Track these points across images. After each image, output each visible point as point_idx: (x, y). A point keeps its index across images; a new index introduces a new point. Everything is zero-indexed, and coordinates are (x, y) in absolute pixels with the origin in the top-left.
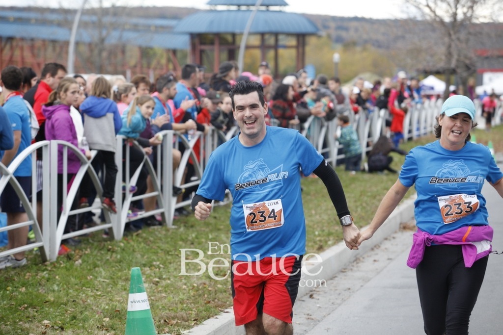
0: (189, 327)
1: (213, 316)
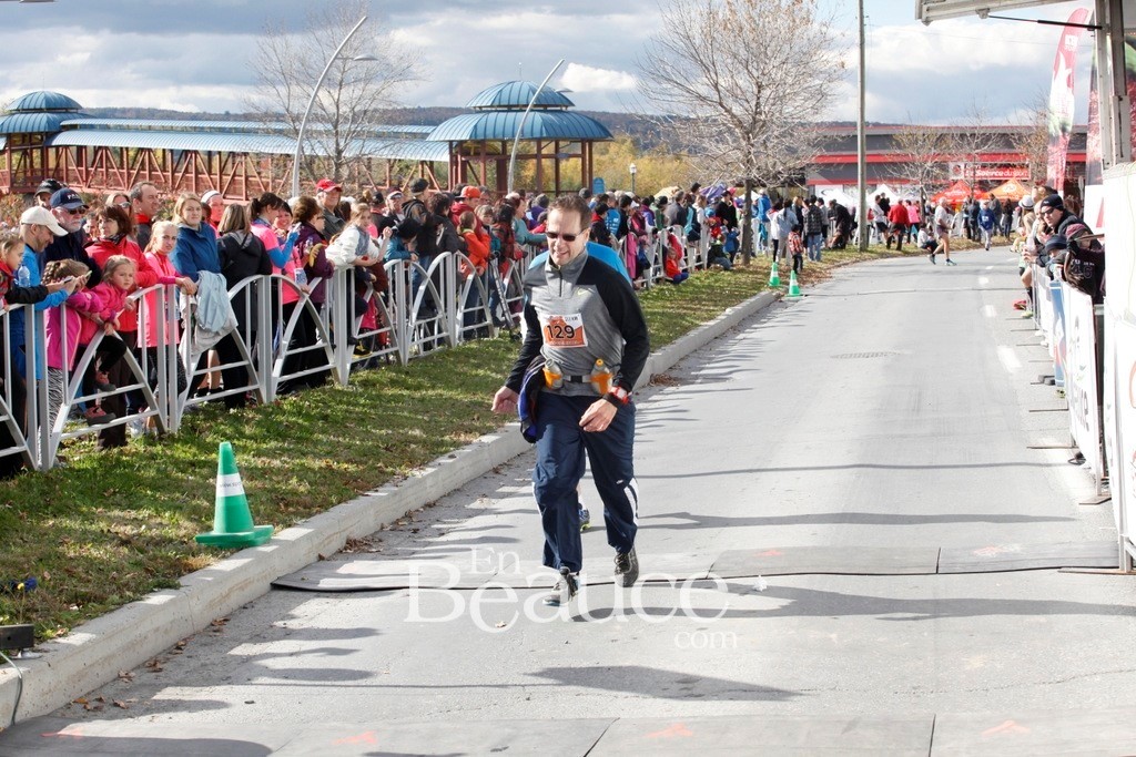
0: (310, 515)
1: (345, 501)
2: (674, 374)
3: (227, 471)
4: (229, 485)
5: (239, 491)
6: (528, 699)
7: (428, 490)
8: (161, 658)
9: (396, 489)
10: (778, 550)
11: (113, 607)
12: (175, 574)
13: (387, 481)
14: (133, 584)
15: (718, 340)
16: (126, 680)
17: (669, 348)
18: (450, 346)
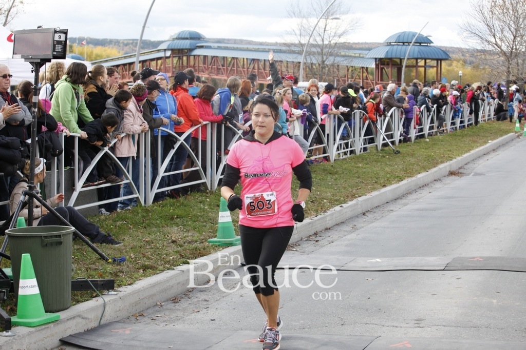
2: (461, 171)
3: (224, 210)
4: (224, 217)
5: (229, 219)
6: (343, 325)
7: (327, 222)
8: (179, 296)
9: (310, 221)
10: (481, 258)
11: (158, 272)
12: (193, 257)
13: (308, 217)
14: (172, 262)
15: (485, 156)
16: (159, 306)
17: (459, 158)
18: (355, 154)
